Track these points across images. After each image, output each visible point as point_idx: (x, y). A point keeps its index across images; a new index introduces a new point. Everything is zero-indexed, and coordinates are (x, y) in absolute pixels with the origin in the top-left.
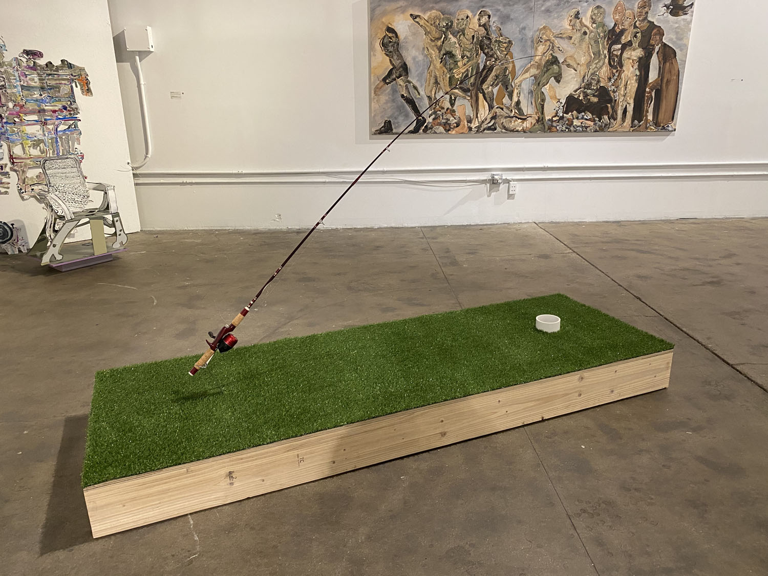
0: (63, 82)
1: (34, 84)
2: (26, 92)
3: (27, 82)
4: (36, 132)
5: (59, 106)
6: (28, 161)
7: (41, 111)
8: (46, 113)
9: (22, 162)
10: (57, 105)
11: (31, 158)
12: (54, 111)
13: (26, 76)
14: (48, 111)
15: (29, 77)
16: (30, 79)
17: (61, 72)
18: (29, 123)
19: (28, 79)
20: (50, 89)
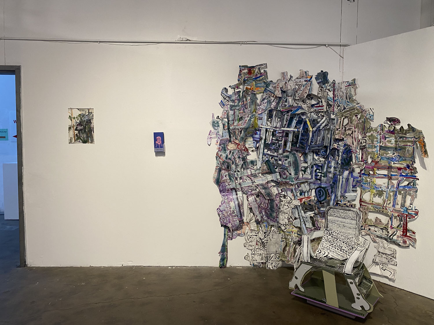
0: (409, 144)
1: (390, 145)
2: (382, 151)
3: (385, 143)
4: (382, 184)
5: (404, 165)
6: (370, 206)
7: (390, 168)
8: (393, 170)
9: (366, 206)
10: (403, 164)
11: (373, 204)
12: (400, 169)
13: (385, 138)
14: (394, 168)
15: (387, 139)
16: (388, 141)
17: (408, 135)
18: (380, 176)
19: (386, 140)
20: (400, 150)
